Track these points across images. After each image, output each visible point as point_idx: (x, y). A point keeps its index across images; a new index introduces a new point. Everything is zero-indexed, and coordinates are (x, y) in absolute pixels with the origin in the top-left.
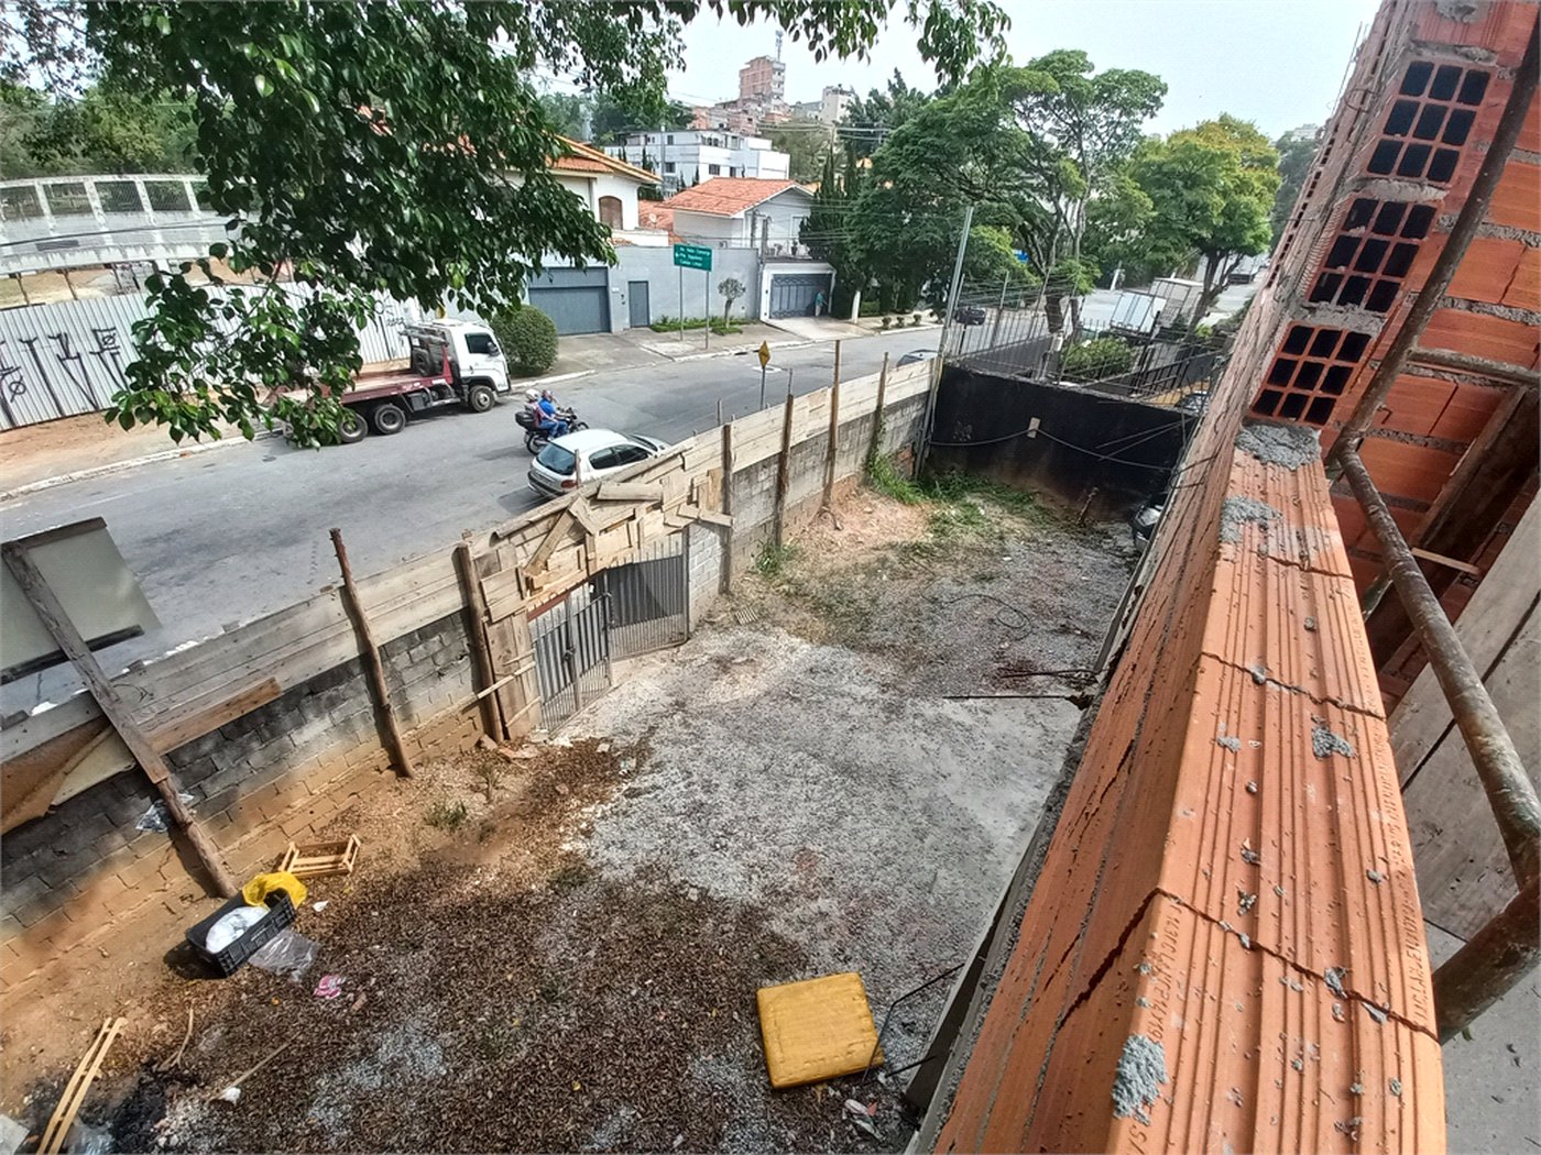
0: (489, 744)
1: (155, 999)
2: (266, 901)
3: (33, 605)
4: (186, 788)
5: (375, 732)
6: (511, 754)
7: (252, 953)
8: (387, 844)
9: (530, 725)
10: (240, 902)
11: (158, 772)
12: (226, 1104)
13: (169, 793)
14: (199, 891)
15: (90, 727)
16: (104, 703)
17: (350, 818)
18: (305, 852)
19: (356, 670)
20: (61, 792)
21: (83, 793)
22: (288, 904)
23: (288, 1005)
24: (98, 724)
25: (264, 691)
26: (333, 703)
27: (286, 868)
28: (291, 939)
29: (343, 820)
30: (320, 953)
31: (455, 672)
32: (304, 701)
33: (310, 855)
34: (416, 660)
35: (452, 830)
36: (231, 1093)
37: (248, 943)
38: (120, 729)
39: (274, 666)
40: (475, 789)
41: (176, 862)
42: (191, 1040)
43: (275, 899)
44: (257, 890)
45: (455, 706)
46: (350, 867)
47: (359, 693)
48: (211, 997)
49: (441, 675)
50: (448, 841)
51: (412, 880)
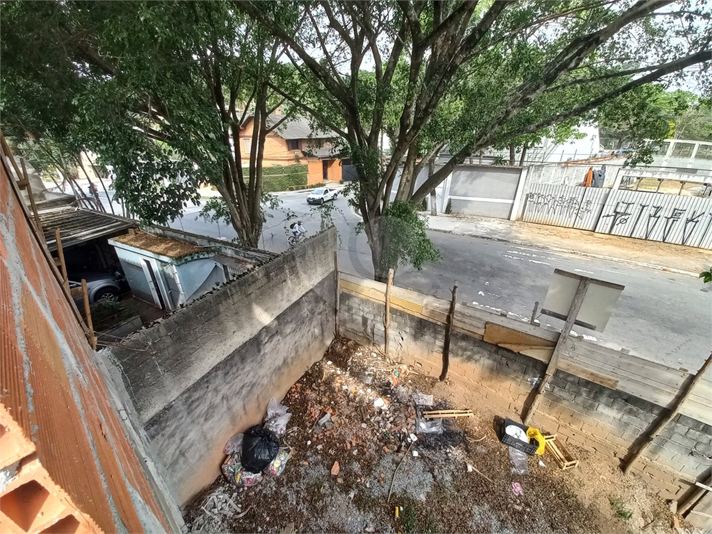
0: (673, 507)
1: (484, 421)
2: (531, 439)
3: (574, 299)
4: (551, 384)
5: (633, 441)
6: (677, 525)
7: (512, 446)
8: (585, 481)
9: (701, 525)
10: (525, 429)
11: (550, 372)
12: (466, 468)
13: (545, 380)
14: (520, 412)
15: (550, 343)
16: (561, 339)
17: (584, 454)
18: (557, 442)
19: (656, 412)
20: (526, 351)
21: (528, 356)
22: (535, 449)
23: (503, 473)
24: (553, 344)
25: (609, 382)
26: (630, 412)
27: (546, 439)
28: (524, 459)
29: (580, 451)
30: (525, 475)
31: (700, 460)
32: (620, 399)
33: (557, 445)
34: (688, 436)
35: (615, 516)
36: (470, 468)
37: (514, 442)
38: (555, 351)
39: (624, 378)
40: (644, 516)
41: (525, 398)
42: (478, 442)
43: (534, 443)
44: (533, 433)
45: (680, 474)
46: (564, 468)
47: (646, 421)
48: (493, 440)
49: (692, 454)
50: (609, 516)
51: (579, 506)
